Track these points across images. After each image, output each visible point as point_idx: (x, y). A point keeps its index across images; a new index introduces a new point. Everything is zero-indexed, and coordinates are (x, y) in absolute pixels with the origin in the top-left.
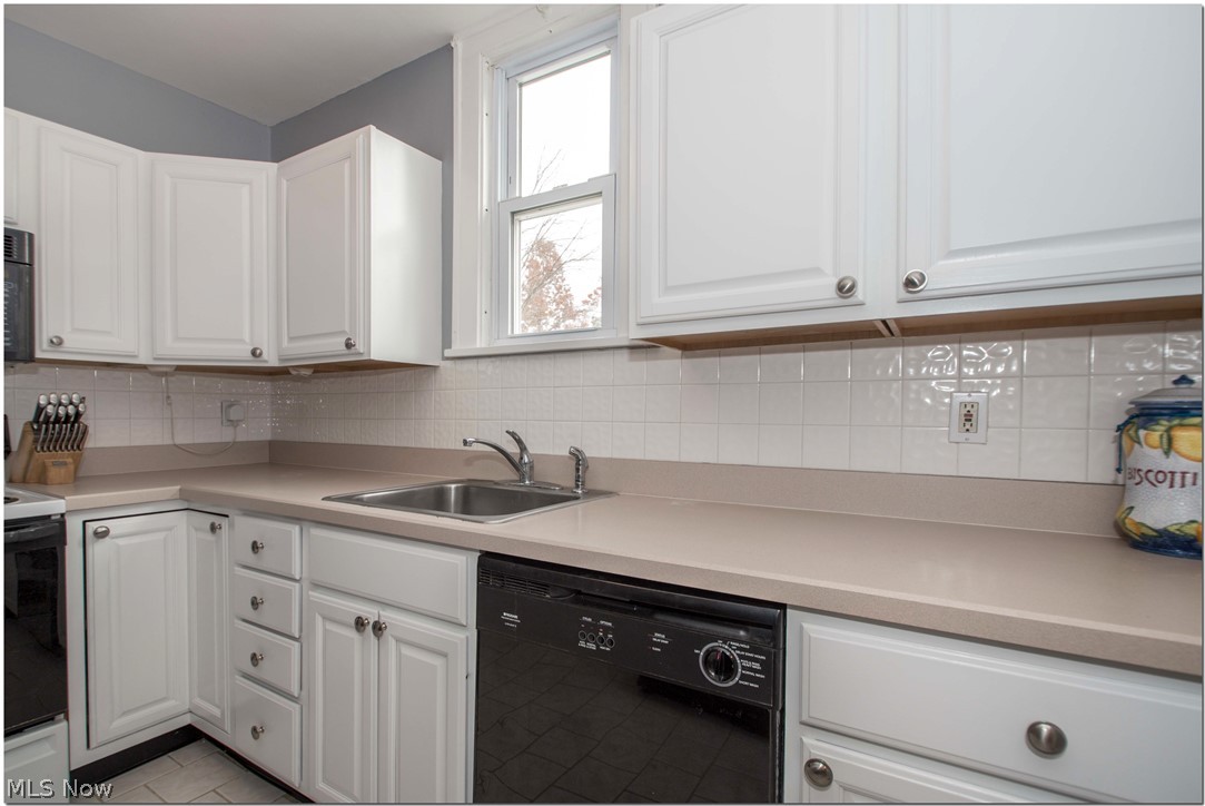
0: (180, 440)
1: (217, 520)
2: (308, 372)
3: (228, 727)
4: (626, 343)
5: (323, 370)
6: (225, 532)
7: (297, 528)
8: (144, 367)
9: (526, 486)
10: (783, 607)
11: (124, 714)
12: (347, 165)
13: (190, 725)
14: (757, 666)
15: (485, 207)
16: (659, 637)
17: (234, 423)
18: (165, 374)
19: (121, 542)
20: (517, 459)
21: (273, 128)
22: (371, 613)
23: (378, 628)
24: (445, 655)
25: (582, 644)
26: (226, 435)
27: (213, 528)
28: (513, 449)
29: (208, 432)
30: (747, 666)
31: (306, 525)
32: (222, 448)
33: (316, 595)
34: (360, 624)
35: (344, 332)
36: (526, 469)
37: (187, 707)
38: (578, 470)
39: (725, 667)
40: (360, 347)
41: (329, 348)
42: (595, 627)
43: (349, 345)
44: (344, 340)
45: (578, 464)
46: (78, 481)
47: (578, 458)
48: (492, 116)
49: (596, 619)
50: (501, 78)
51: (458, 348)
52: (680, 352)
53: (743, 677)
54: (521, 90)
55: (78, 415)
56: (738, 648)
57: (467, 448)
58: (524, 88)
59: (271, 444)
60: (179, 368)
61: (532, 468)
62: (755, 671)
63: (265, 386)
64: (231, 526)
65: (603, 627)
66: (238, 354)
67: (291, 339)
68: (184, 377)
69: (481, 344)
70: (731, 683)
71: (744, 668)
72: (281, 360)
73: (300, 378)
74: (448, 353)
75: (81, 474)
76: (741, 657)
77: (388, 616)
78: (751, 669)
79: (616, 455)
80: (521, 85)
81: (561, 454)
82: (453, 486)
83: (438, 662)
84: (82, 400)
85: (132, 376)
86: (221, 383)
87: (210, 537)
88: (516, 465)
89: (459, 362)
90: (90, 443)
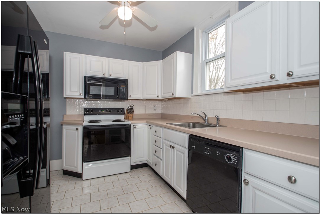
0: (147, 113)
1: (151, 127)
2: (167, 100)
3: (152, 164)
4: (223, 92)
5: (169, 99)
6: (152, 129)
7: (162, 129)
8: (141, 100)
9: (206, 124)
10: (242, 148)
11: (138, 158)
12: (173, 59)
13: (146, 163)
14: (236, 159)
15: (200, 62)
16: (218, 152)
17: (155, 110)
18: (145, 101)
19: (138, 129)
20: (204, 118)
21: (163, 52)
22: (172, 144)
23: (173, 147)
24: (183, 153)
25: (205, 153)
26: (153, 112)
27: (150, 128)
28: (203, 116)
29: (151, 112)
30: (234, 159)
31: (163, 128)
32: (153, 115)
33: (165, 141)
34: (170, 146)
35: (172, 92)
36: (207, 120)
37: (146, 160)
38: (217, 121)
39: (230, 159)
40: (174, 95)
41: (169, 95)
42: (207, 150)
43: (172, 95)
44: (171, 94)
45: (217, 119)
46: (132, 119)
47: (217, 118)
48: (202, 42)
49: (208, 148)
50: (204, 33)
51: (194, 94)
52: (242, 93)
53: (233, 162)
54: (209, 35)
55: (133, 108)
56: (233, 156)
57: (192, 115)
58: (210, 34)
59: (161, 114)
60: (147, 100)
61: (208, 120)
62: (236, 161)
63: (160, 102)
64: (153, 128)
65: (209, 149)
66: (155, 97)
67: (164, 94)
68: (147, 101)
69: (199, 93)
70: (231, 163)
71: (233, 160)
72: (162, 98)
73: (166, 101)
74: (192, 95)
75: (133, 118)
76: (233, 157)
77: (175, 146)
78: (235, 160)
79: (227, 118)
80: (209, 34)
81: (213, 117)
82: (191, 123)
83: (183, 155)
84: (133, 106)
85: (140, 101)
86: (153, 102)
87: (150, 129)
88: (204, 120)
89: (194, 97)
90: (134, 113)
